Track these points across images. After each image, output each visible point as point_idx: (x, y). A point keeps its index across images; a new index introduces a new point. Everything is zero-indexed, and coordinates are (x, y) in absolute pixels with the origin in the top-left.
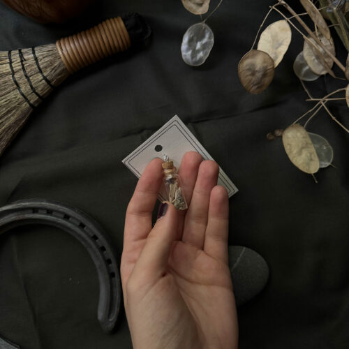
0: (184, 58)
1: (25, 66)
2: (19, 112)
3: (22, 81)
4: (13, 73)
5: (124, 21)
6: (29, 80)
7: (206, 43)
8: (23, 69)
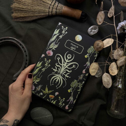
0: (88, 31)
2: (45, 14)
3: (51, 8)
4: (51, 5)
5: (82, 13)
6: (52, 9)
7: (95, 31)
8: (53, 6)
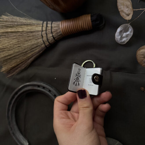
0: (116, 39)
1: (47, 29)
3: (44, 35)
4: (42, 31)
5: (91, 17)
6: (47, 36)
7: (128, 35)
8: (46, 30)
